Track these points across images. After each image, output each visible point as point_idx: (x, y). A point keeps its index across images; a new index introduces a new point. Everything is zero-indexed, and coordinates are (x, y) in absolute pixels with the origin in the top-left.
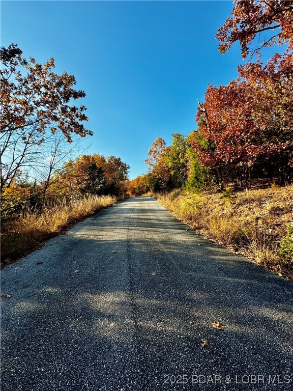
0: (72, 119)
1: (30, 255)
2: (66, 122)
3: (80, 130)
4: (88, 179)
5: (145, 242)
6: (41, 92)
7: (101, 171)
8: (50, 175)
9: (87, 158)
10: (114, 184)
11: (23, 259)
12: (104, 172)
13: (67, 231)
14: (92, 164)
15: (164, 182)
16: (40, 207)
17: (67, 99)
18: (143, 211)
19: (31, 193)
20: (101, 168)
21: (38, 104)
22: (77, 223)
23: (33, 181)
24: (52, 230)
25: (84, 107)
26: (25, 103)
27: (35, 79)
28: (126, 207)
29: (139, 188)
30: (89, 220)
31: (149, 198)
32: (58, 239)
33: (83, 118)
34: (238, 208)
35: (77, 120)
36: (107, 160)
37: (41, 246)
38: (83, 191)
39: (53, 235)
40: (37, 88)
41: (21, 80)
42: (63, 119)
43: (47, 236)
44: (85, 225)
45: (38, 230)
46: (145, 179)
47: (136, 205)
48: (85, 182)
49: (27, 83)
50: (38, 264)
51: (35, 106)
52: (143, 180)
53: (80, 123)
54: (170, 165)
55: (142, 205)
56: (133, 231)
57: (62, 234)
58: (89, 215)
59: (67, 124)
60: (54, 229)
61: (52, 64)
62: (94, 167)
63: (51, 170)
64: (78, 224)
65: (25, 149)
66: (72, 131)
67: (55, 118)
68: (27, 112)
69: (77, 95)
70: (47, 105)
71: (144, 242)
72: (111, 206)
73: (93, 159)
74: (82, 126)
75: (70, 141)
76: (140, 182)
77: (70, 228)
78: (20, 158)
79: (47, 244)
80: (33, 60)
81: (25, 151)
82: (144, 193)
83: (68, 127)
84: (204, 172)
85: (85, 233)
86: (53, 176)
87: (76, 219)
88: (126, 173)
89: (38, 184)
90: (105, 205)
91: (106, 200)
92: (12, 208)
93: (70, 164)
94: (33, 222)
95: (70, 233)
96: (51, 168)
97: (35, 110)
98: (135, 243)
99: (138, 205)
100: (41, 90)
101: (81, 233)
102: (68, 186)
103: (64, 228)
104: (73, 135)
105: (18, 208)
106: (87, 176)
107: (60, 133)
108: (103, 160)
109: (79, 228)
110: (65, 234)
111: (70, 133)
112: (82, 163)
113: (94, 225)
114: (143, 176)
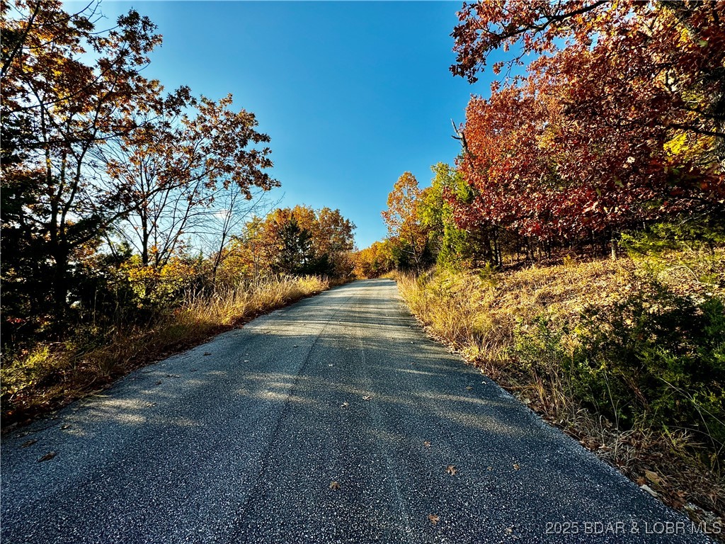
0: (252, 167)
1: (196, 348)
2: (244, 172)
3: (262, 180)
4: (284, 250)
5: (341, 338)
6: (211, 135)
7: (305, 236)
8: (222, 246)
9: (283, 214)
10: (325, 257)
11: (189, 352)
12: (310, 236)
13: (244, 324)
14: (291, 224)
15: (416, 253)
16: (209, 293)
17: (244, 143)
18: (364, 301)
19: (196, 272)
20: (305, 231)
21: (207, 150)
22: (259, 316)
23: (198, 253)
24: (224, 322)
25: (267, 149)
26: (191, 151)
27: (205, 120)
28: (341, 295)
29: (376, 263)
30: (276, 312)
31: (389, 281)
32: (231, 333)
33: (267, 163)
34: (502, 296)
35: (258, 167)
36: (318, 217)
37: (209, 340)
38: (275, 269)
39: (224, 329)
40: (207, 130)
41: (187, 122)
42: (240, 168)
43: (215, 330)
44: (270, 318)
45: (205, 323)
46: (387, 247)
47: (358, 292)
48: (280, 254)
49: (195, 125)
50: (205, 355)
51: (204, 154)
52: (384, 249)
53: (263, 171)
54: (427, 221)
55: (368, 292)
56: (332, 326)
57: (236, 328)
58: (277, 306)
59: (245, 174)
60: (226, 320)
61: (230, 101)
62: (294, 229)
63: (224, 238)
64: (261, 317)
65: (188, 208)
66: (251, 184)
67: (229, 169)
68: (192, 162)
69: (258, 138)
70: (219, 151)
71: (339, 338)
72: (318, 293)
73: (293, 215)
74: (266, 175)
75: (249, 197)
76: (378, 253)
77: (247, 322)
78: (182, 222)
79: (217, 338)
80: (204, 100)
81: (188, 210)
82: (385, 272)
83: (247, 178)
84: (461, 237)
85: (266, 327)
86: (229, 246)
87: (258, 311)
88: (351, 236)
89: (205, 257)
90: (306, 291)
91: (309, 284)
92: (169, 294)
93: (255, 226)
94: (199, 312)
95: (247, 327)
96: (224, 235)
97: (203, 159)
98: (327, 339)
99: (362, 292)
100: (211, 133)
101: (261, 327)
102: (252, 262)
103: (239, 322)
104: (253, 189)
105: (179, 293)
106: (282, 244)
107: (234, 186)
108: (310, 216)
109: (260, 323)
110: (240, 328)
111: (250, 186)
112: (275, 223)
113: (282, 318)
114: (384, 242)
